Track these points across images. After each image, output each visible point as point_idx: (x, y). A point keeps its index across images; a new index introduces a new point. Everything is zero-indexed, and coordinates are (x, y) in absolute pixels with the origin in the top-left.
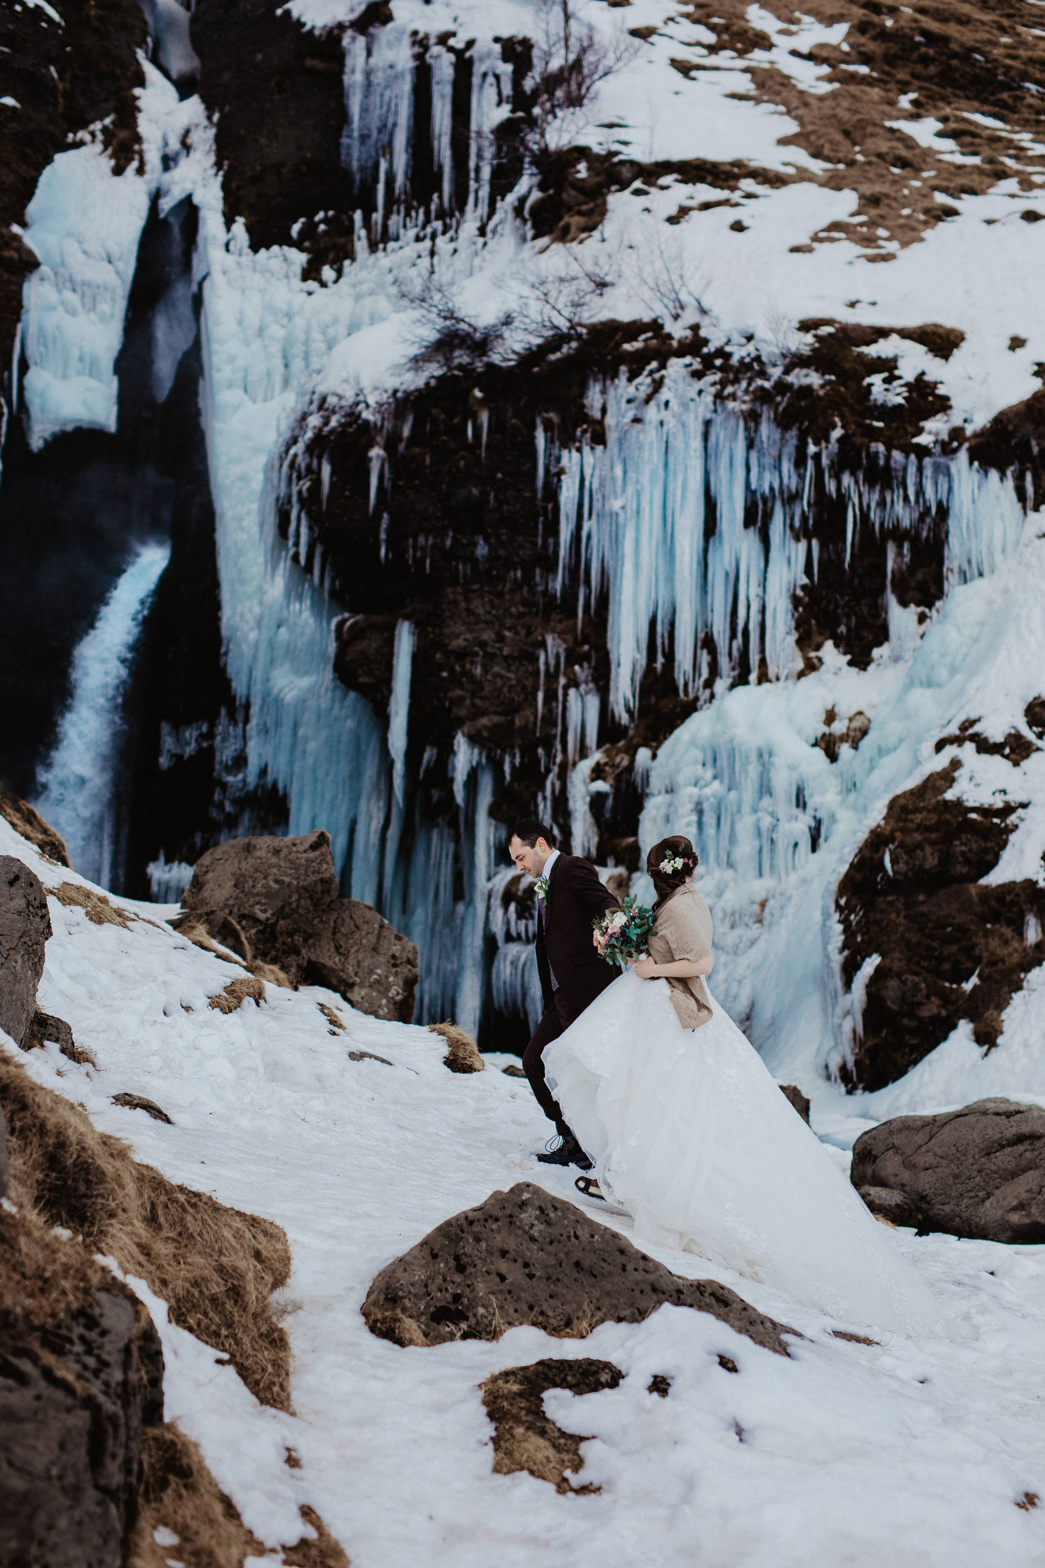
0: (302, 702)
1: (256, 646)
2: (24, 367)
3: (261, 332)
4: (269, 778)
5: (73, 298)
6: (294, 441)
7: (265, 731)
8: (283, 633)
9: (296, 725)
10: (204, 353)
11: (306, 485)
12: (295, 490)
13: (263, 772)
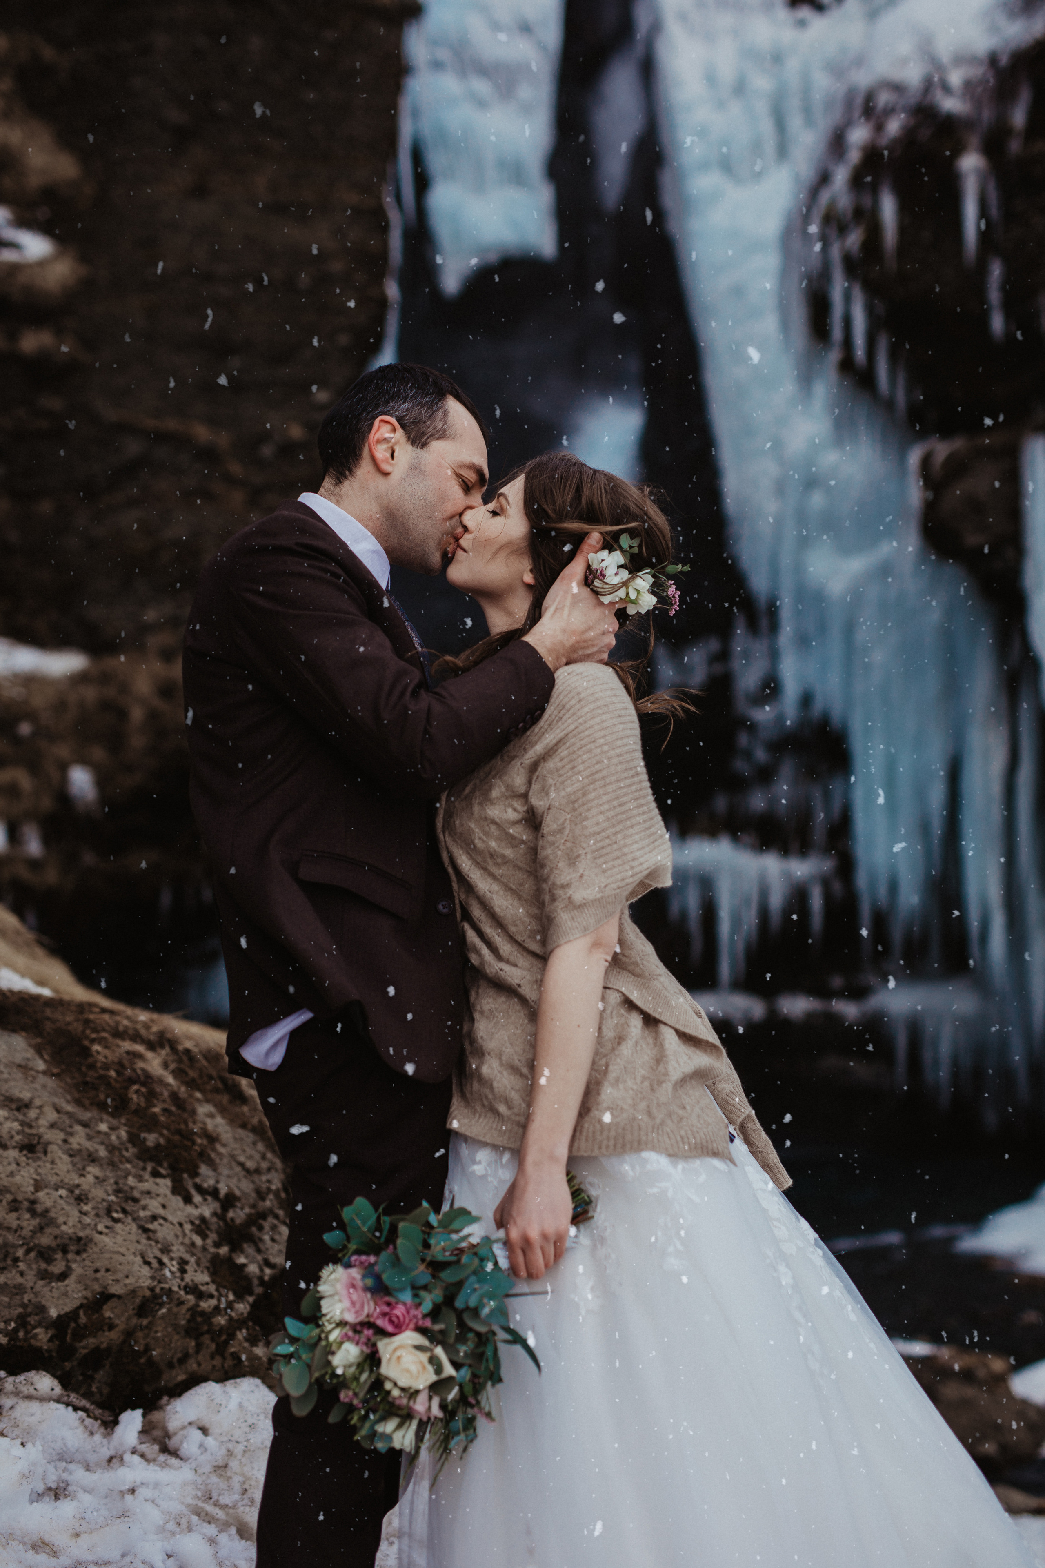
0: (856, 596)
1: (779, 521)
2: (422, 183)
3: (740, 88)
4: (818, 706)
5: (481, 86)
6: (824, 178)
7: (803, 641)
8: (817, 500)
9: (849, 629)
10: (665, 136)
11: (854, 239)
12: (836, 253)
13: (806, 700)
